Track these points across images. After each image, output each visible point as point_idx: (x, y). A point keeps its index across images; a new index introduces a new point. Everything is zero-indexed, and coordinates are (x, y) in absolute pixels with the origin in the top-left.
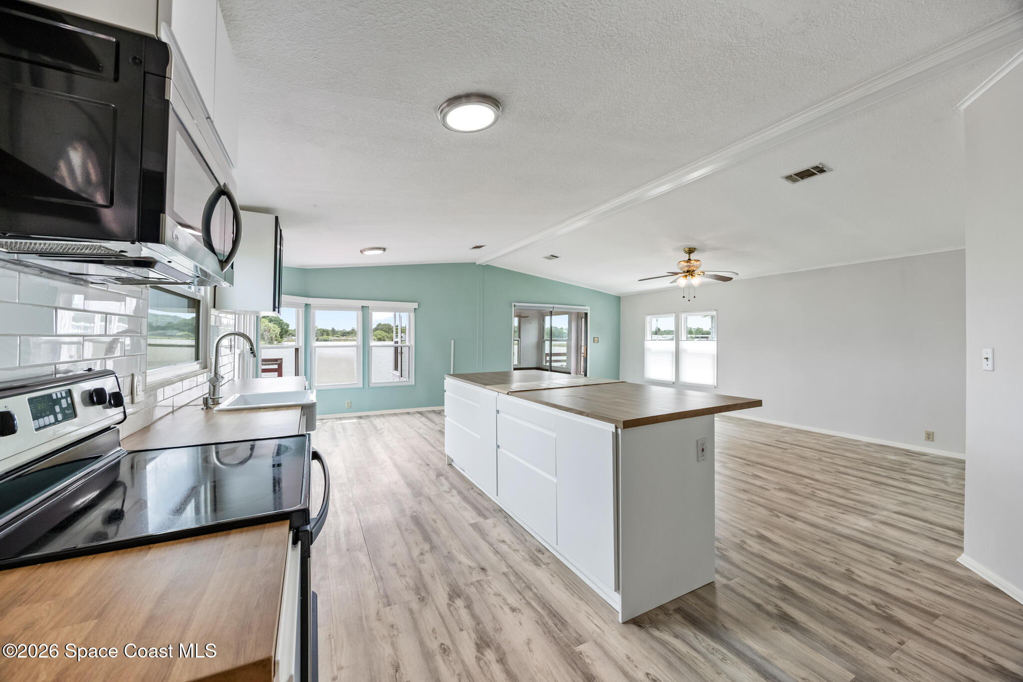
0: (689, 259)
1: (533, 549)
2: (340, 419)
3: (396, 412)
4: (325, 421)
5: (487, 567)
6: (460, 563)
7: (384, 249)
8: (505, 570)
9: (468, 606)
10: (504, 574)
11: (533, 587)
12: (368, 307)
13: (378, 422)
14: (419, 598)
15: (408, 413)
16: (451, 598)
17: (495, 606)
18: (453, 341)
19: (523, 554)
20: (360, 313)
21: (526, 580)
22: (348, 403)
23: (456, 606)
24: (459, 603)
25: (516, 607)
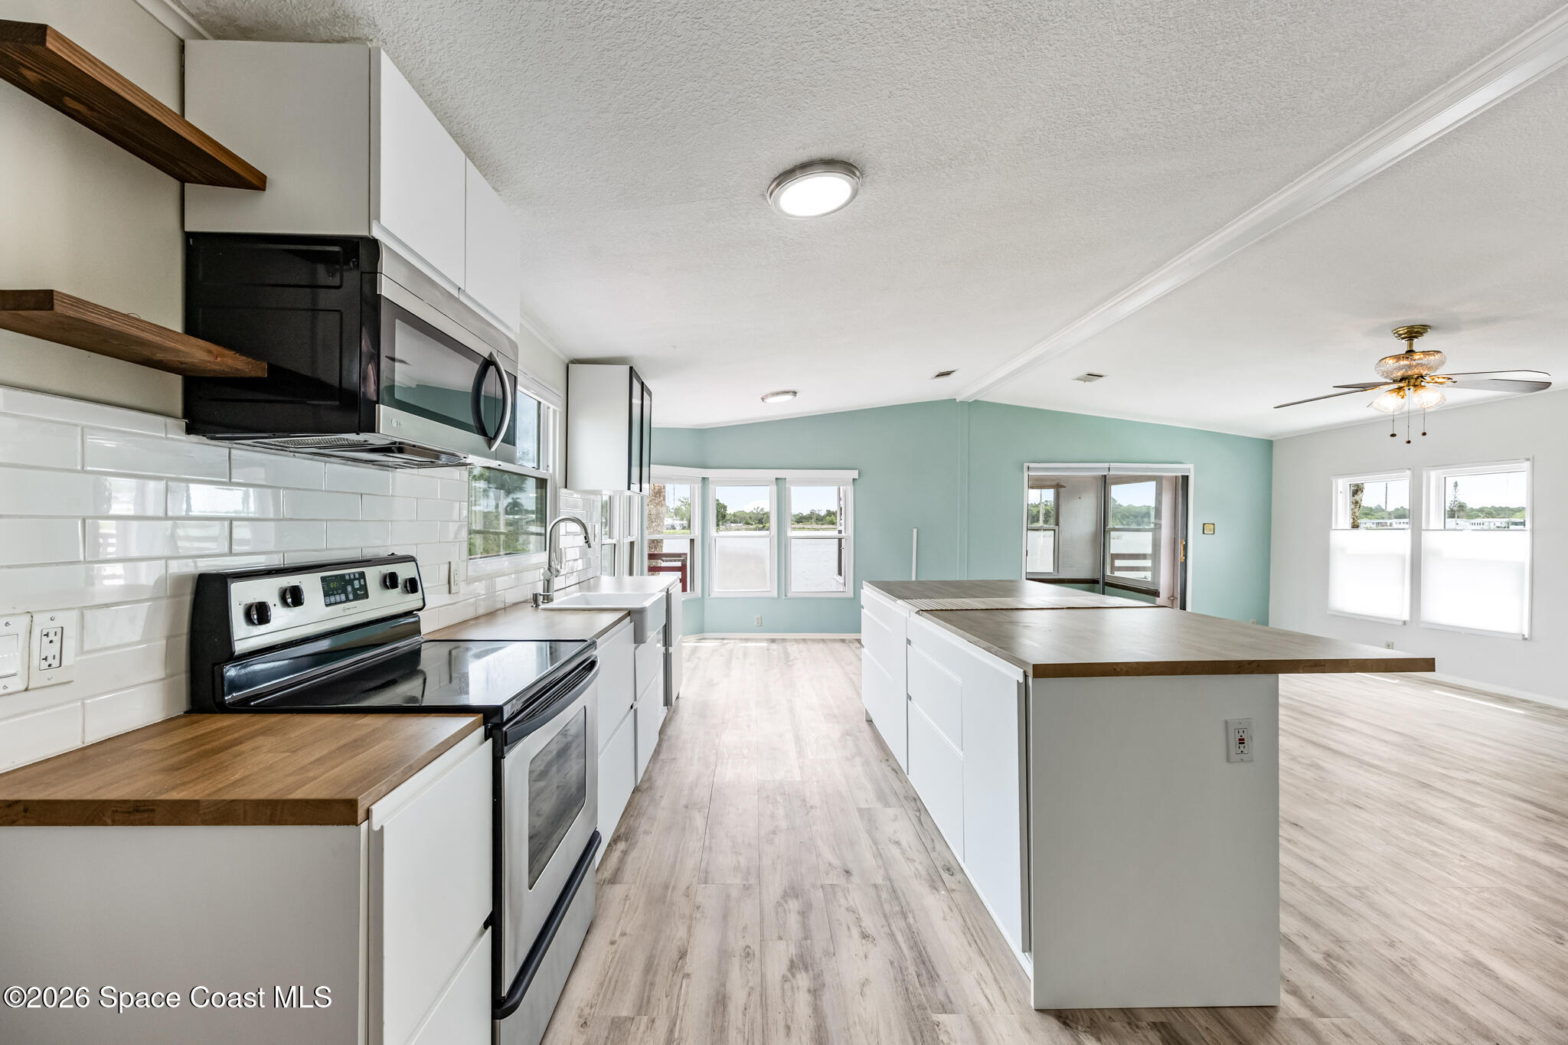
0: (1410, 352)
1: (939, 865)
2: (747, 640)
3: (825, 638)
4: (725, 641)
5: (855, 871)
6: (818, 855)
7: (795, 393)
8: (880, 881)
9: (803, 913)
10: (875, 886)
11: (910, 916)
12: (785, 479)
13: (793, 649)
14: (744, 885)
15: (843, 641)
16: (786, 895)
17: (840, 924)
18: (915, 530)
19: (920, 867)
20: (774, 488)
21: (904, 904)
22: (758, 619)
23: (787, 908)
24: (794, 905)
25: (870, 933)
